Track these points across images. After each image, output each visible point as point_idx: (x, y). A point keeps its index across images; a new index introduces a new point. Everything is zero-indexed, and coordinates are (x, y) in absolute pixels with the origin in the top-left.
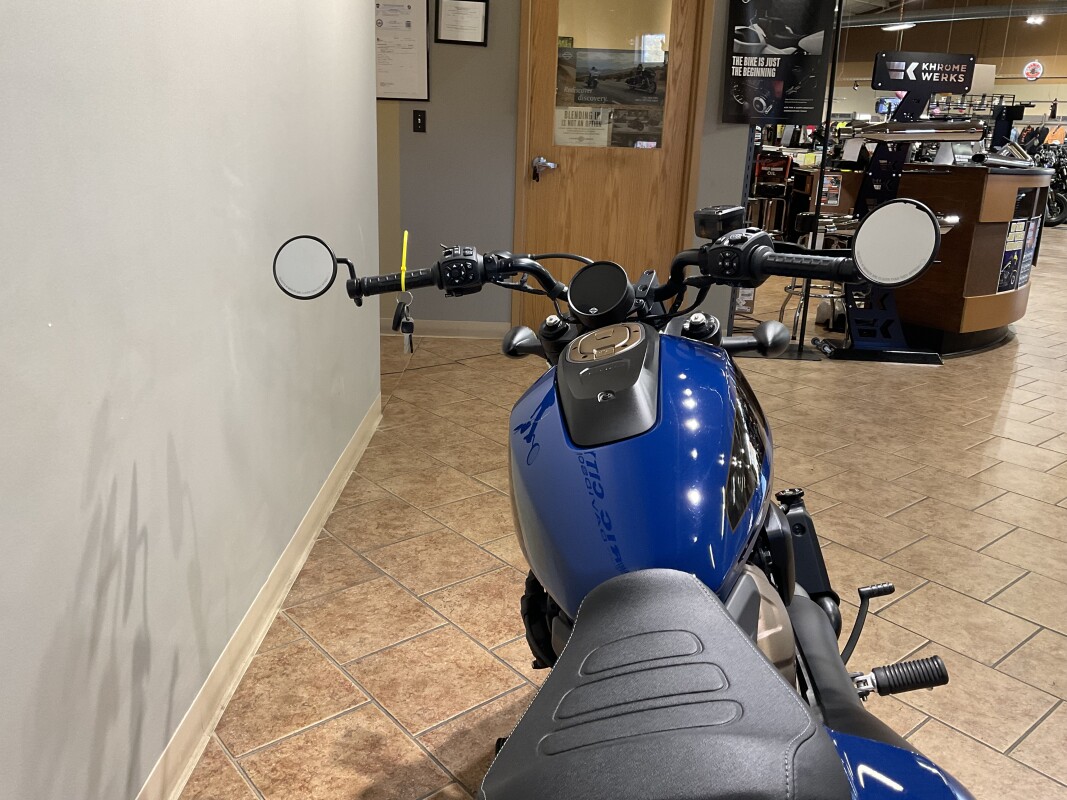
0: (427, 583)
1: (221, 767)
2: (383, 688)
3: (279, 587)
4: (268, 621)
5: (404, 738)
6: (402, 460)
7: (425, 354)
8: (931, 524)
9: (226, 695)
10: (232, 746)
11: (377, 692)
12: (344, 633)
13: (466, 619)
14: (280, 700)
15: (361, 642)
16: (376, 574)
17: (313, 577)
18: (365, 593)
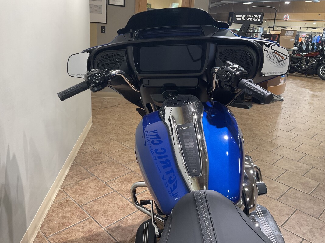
0: (108, 178)
1: (42, 241)
2: (94, 213)
3: (60, 180)
4: (56, 192)
5: (101, 229)
6: (99, 138)
7: (106, 103)
8: (258, 156)
9: (43, 217)
10: (46, 233)
11: (92, 214)
12: (81, 195)
13: (120, 190)
14: (61, 218)
15: (87, 198)
16: (91, 175)
17: (71, 177)
18: (88, 182)
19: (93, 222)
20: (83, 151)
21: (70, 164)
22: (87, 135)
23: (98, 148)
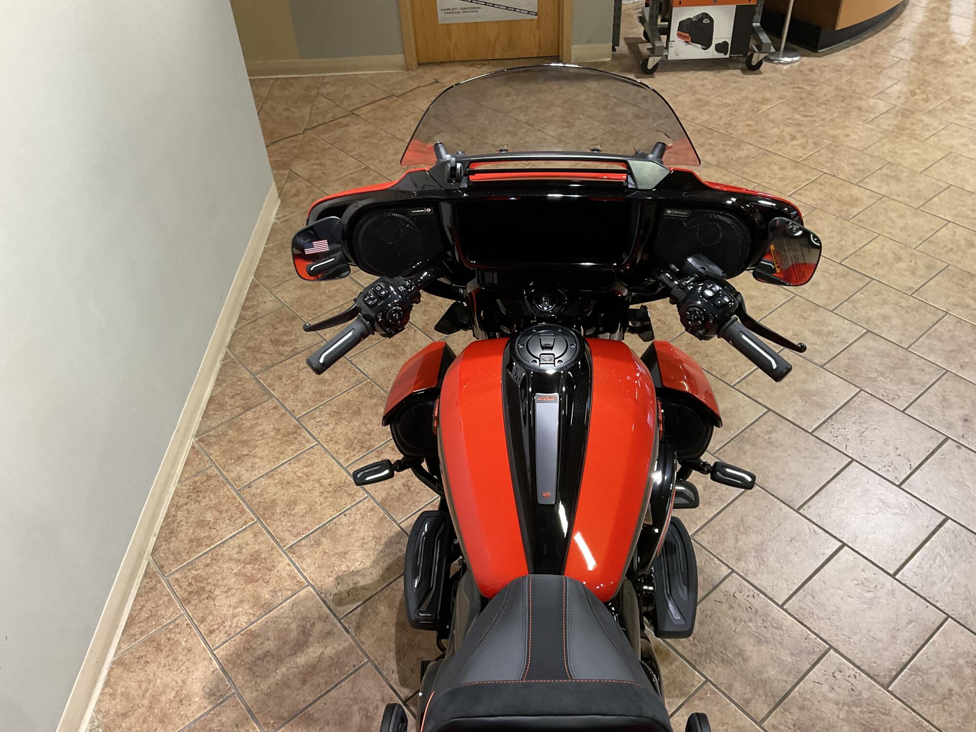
0: (305, 403)
1: (156, 584)
2: (266, 509)
4: (185, 451)
5: (278, 551)
7: (325, 103)
9: (157, 524)
10: (163, 566)
11: (262, 513)
12: (240, 459)
13: (330, 439)
14: (194, 525)
15: (252, 467)
16: (266, 397)
17: (219, 404)
18: (257, 418)
19: (263, 534)
20: (251, 314)
21: (219, 360)
22: (264, 252)
23: (288, 300)
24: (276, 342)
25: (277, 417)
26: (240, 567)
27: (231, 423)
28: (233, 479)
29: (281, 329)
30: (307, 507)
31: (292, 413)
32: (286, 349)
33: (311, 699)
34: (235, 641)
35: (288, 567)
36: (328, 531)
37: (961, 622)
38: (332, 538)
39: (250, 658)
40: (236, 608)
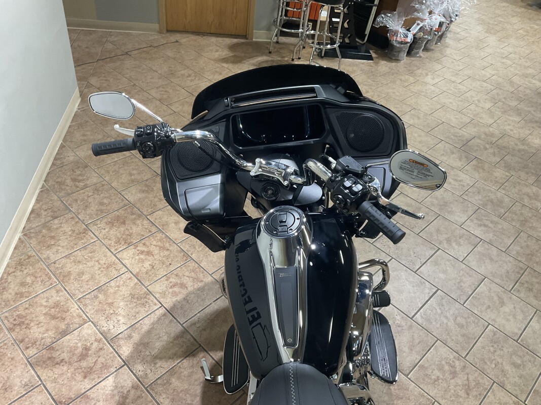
0: (91, 216)
2: (64, 276)
4: (15, 241)
5: (71, 301)
7: (110, 46)
11: (62, 279)
12: (49, 247)
13: (106, 237)
14: (19, 284)
15: (57, 252)
16: (67, 211)
17: (37, 214)
18: (61, 223)
20: (60, 162)
21: (39, 187)
22: (70, 127)
23: (83, 156)
24: (74, 180)
25: (73, 223)
26: (47, 310)
27: (45, 225)
28: (44, 259)
29: (78, 172)
30: (90, 276)
31: (83, 222)
32: (80, 184)
33: (89, 387)
34: (42, 353)
35: (77, 311)
36: (103, 290)
37: (444, 342)
38: (105, 294)
39: (52, 363)
40: (44, 334)
